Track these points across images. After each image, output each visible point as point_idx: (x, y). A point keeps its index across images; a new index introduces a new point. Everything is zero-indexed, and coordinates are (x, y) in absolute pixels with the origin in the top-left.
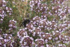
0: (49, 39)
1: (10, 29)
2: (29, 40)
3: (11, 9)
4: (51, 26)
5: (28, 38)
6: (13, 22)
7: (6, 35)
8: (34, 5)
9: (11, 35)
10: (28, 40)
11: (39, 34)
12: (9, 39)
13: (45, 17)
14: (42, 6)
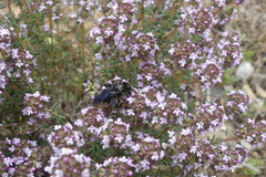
0: (153, 158)
1: (30, 123)
2: (72, 163)
3: (29, 56)
4: (165, 114)
5: (69, 156)
6: (37, 99)
7: (17, 141)
8: (102, 41)
9: (34, 143)
10: (67, 163)
11: (120, 141)
12: (26, 155)
13: (149, 78)
14: (138, 42)
